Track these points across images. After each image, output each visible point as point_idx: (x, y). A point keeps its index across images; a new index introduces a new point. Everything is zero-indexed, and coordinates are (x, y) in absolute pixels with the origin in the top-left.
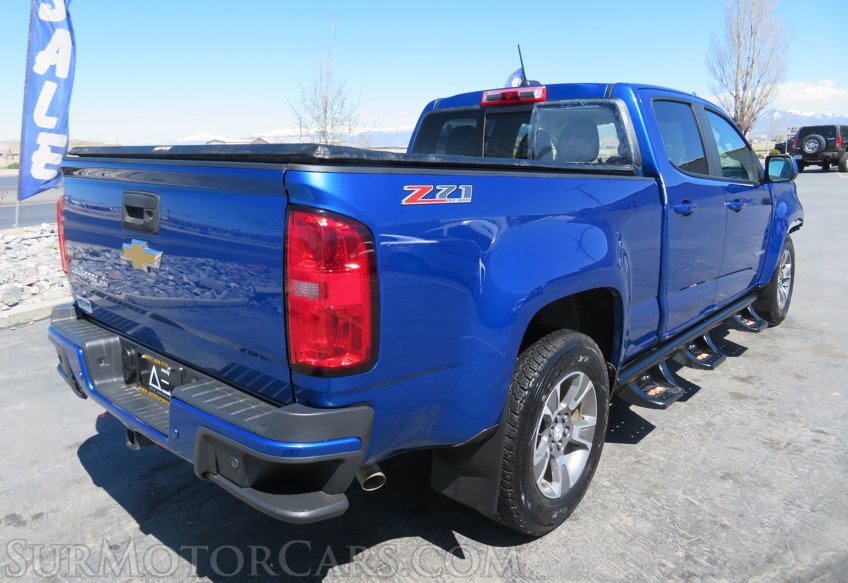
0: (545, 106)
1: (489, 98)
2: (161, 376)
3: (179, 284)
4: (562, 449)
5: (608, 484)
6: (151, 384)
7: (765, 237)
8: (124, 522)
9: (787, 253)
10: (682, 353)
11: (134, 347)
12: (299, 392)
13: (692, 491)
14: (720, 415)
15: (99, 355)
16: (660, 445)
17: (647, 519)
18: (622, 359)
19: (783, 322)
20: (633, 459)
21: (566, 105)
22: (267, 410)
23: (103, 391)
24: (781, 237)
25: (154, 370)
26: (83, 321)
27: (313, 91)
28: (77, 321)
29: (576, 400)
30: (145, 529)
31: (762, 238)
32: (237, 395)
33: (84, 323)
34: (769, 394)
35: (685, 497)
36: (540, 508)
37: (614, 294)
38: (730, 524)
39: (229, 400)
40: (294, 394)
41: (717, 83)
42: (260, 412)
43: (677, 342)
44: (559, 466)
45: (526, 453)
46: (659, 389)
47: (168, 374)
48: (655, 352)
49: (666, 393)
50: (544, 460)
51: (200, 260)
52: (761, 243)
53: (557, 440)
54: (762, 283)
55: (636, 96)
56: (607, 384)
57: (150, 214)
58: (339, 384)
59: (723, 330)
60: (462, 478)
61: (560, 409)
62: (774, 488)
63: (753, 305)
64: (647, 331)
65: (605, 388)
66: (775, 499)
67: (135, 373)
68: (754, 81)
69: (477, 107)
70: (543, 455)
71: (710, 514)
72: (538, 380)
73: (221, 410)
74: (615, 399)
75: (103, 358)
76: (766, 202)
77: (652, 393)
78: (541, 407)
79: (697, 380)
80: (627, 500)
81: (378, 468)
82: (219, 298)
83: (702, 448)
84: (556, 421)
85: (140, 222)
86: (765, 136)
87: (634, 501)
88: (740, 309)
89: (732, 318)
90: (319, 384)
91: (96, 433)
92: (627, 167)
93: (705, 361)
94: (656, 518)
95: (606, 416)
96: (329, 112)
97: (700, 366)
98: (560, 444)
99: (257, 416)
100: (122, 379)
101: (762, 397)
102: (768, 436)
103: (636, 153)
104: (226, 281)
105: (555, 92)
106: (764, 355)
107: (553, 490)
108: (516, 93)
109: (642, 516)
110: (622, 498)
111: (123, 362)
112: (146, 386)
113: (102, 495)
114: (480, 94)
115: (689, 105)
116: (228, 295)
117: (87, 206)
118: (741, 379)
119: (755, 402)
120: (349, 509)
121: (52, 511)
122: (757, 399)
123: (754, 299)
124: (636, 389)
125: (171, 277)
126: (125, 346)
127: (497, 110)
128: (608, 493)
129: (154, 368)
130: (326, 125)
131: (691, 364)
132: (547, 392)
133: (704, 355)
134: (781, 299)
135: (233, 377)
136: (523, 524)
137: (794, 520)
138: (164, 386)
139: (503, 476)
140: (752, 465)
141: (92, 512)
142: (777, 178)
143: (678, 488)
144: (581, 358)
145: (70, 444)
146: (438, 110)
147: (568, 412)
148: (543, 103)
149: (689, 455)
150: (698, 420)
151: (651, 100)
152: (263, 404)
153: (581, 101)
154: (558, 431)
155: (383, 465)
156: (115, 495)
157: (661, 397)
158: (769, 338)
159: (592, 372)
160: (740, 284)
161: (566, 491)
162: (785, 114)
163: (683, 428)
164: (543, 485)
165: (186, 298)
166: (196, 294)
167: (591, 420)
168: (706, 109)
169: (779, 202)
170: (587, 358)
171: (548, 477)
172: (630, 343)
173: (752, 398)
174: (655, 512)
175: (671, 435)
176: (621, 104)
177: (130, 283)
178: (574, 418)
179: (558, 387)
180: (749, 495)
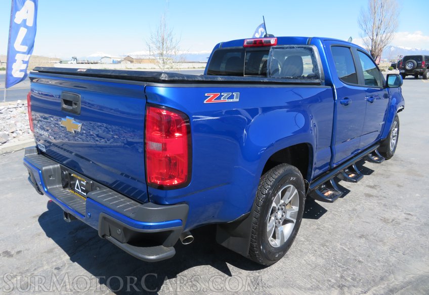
0: (276, 48)
1: (248, 43)
2: (81, 185)
3: (89, 135)
4: (281, 223)
5: (303, 240)
6: (76, 189)
7: (385, 114)
8: (62, 256)
9: (395, 123)
10: (342, 174)
11: (67, 170)
12: (151, 196)
13: (345, 244)
14: (359, 205)
15: (49, 173)
16: (329, 220)
17: (323, 258)
18: (312, 177)
19: (392, 158)
20: (316, 227)
21: (287, 48)
22: (135, 205)
23: (52, 192)
24: (393, 114)
25: (77, 182)
26: (41, 155)
27: (157, 34)
28: (38, 156)
29: (289, 199)
30: (73, 259)
31: (384, 114)
32: (119, 197)
33: (41, 156)
34: (384, 195)
35: (341, 247)
36: (270, 252)
37: (309, 146)
38: (363, 261)
39: (116, 199)
40: (148, 197)
41: (363, 32)
42: (131, 206)
43: (339, 169)
44: (280, 231)
45: (263, 225)
46: (330, 192)
47: (85, 184)
48: (328, 174)
49: (333, 194)
50: (272, 229)
51: (99, 124)
52: (383, 117)
53: (279, 218)
54: (382, 138)
55: (323, 44)
56: (304, 191)
57: (76, 104)
58: (171, 193)
59: (362, 161)
60: (231, 237)
61: (281, 203)
62: (385, 242)
63: (378, 149)
64: (325, 162)
65: (303, 193)
66: (385, 248)
67: (68, 183)
68: (382, 31)
69: (241, 47)
70: (272, 226)
71: (353, 256)
72: (270, 189)
73: (112, 204)
74: (308, 197)
75: (52, 175)
76: (386, 96)
77: (326, 194)
78: (272, 203)
79: (348, 187)
80: (312, 248)
81: (190, 233)
82: (108, 143)
83: (350, 222)
84: (279, 209)
85: (70, 108)
86: (386, 60)
87: (316, 248)
88: (371, 152)
89: (367, 156)
90: (161, 193)
91: (47, 210)
92: (317, 81)
93: (354, 178)
94: (327, 257)
95: (304, 207)
96: (165, 44)
97: (350, 180)
98: (280, 221)
99: (130, 208)
100: (61, 186)
101: (381, 196)
102: (383, 216)
103: (322, 74)
104: (112, 135)
105: (282, 41)
106: (382, 175)
107: (276, 243)
108: (262, 41)
109: (320, 256)
110: (310, 247)
111: (62, 177)
112: (74, 190)
113: (51, 241)
114: (243, 41)
115: (349, 48)
116: (113, 141)
117: (42, 94)
118: (371, 187)
119: (377, 199)
120: (176, 255)
121: (26, 249)
122: (378, 197)
123: (378, 146)
124: (318, 192)
125: (84, 132)
126: (62, 169)
127: (252, 49)
128: (303, 244)
129: (77, 181)
130: (163, 51)
131: (346, 179)
132: (275, 195)
133: (353, 175)
134: (392, 146)
135: (118, 188)
136: (261, 260)
137: (394, 259)
138: (82, 190)
139: (252, 237)
140: (375, 231)
141: (46, 250)
142: (392, 85)
143: (338, 242)
144: (292, 178)
145: (34, 215)
146: (221, 48)
147: (284, 205)
148: (275, 46)
149: (344, 225)
150: (349, 208)
151: (330, 46)
152: (133, 202)
153: (294, 46)
154: (279, 214)
155: (192, 232)
156: (57, 242)
157: (330, 196)
158: (385, 166)
159: (297, 185)
160: (372, 139)
161: (283, 244)
162: (397, 49)
163: (341, 212)
164: (272, 241)
165: (92, 142)
166: (97, 141)
167: (296, 208)
168: (358, 50)
169: (392, 98)
170: (295, 178)
171: (274, 237)
172: (316, 168)
173: (376, 197)
174: (326, 254)
175: (335, 215)
176: (315, 48)
177: (64, 134)
178: (287, 207)
179: (280, 193)
180: (373, 246)
